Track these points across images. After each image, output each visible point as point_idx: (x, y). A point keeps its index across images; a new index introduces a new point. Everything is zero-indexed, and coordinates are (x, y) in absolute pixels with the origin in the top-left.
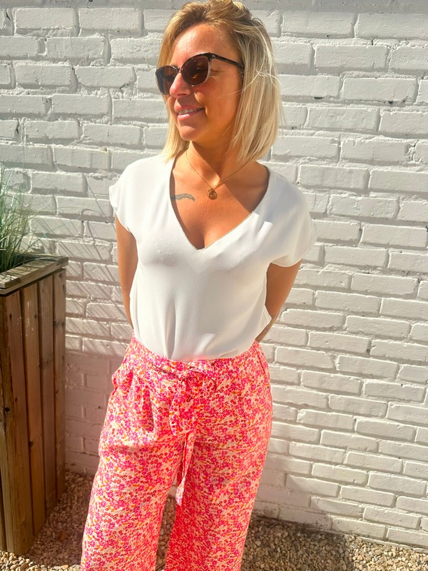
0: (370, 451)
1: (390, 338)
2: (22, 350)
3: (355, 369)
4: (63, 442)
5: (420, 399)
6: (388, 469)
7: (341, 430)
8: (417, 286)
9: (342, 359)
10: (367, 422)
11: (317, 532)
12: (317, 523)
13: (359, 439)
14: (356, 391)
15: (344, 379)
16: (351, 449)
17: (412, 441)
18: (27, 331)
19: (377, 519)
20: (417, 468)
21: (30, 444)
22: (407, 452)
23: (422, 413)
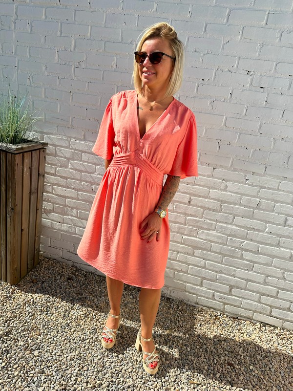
0: (189, 254)
1: (200, 196)
2: (21, 182)
3: (182, 211)
5: (214, 228)
6: (198, 264)
7: (175, 242)
8: (213, 171)
9: (177, 205)
10: (187, 238)
11: (163, 297)
13: (183, 247)
14: (183, 222)
15: (177, 216)
16: (181, 253)
17: (210, 251)
18: (24, 174)
19: (192, 291)
20: (212, 265)
21: (22, 230)
22: (207, 256)
23: (214, 236)
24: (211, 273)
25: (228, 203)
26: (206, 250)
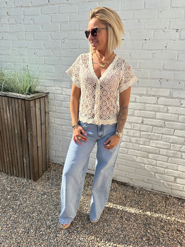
0: (145, 157)
1: (149, 118)
2: (35, 117)
3: (138, 128)
4: (49, 151)
5: (161, 139)
6: (151, 164)
7: (135, 149)
8: (157, 100)
9: (134, 125)
10: (143, 147)
11: (129, 186)
12: (129, 183)
14: (139, 136)
15: (135, 132)
16: (139, 156)
17: (159, 154)
18: (37, 112)
19: (148, 182)
20: (161, 164)
21: (38, 147)
22: (157, 158)
23: (161, 144)
24: (160, 169)
25: (170, 121)
26: (156, 154)
